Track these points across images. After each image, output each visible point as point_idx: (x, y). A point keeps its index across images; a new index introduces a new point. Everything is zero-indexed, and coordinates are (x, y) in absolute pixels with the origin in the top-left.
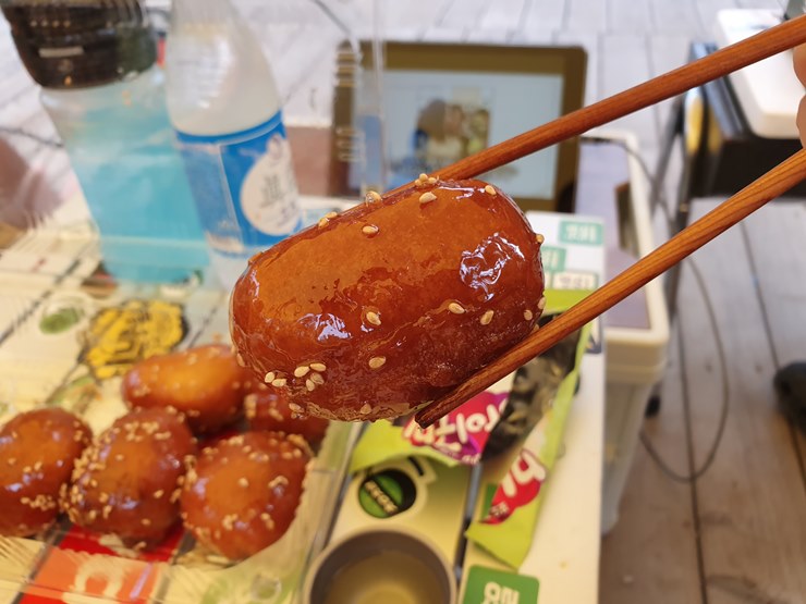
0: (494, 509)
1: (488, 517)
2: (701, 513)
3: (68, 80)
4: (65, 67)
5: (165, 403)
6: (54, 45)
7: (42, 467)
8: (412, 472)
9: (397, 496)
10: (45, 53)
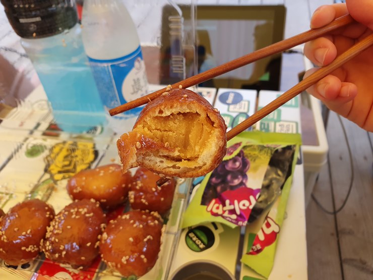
0: (254, 247)
1: (251, 251)
2: (339, 229)
3: (34, 34)
4: (33, 28)
5: (89, 197)
6: (27, 17)
7: (31, 232)
8: (212, 228)
9: (205, 240)
10: (22, 21)
